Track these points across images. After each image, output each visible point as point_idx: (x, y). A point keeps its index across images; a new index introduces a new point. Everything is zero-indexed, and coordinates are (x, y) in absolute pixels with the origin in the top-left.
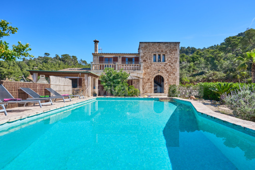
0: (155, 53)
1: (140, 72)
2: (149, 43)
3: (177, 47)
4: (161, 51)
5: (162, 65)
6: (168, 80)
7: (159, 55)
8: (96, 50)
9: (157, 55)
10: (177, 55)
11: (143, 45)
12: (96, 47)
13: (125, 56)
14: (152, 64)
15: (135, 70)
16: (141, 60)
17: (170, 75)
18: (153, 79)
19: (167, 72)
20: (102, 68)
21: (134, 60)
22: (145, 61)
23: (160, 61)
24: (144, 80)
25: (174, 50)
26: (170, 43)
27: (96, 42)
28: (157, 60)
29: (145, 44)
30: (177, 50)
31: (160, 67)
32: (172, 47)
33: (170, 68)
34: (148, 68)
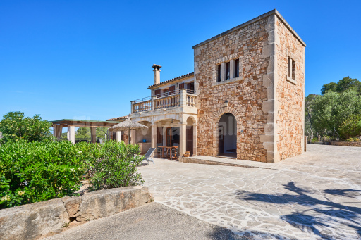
0: (218, 62)
1: (179, 110)
3: (268, 26)
4: (229, 53)
5: (233, 88)
7: (227, 65)
9: (223, 66)
10: (269, 50)
11: (199, 51)
12: (155, 76)
13: (183, 82)
14: (213, 89)
15: (174, 106)
18: (215, 124)
19: (244, 103)
22: (202, 84)
25: (259, 39)
26: (250, 23)
28: (223, 77)
30: (267, 35)
31: (229, 93)
32: (255, 32)
33: (250, 91)
34: (206, 100)
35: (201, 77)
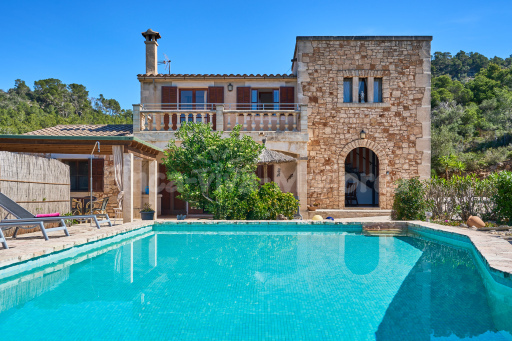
0: (347, 75)
1: (299, 137)
2: (328, 38)
3: (423, 52)
4: (367, 67)
5: (374, 115)
6: (392, 163)
7: (364, 81)
8: (150, 65)
9: (356, 80)
10: (424, 79)
11: (309, 47)
12: (150, 54)
13: (247, 84)
14: (338, 111)
15: (282, 129)
16: (300, 96)
17: (400, 148)
18: (342, 162)
19: (391, 137)
20: (170, 125)
21: (277, 96)
22: (314, 99)
23: (366, 100)
24: (312, 164)
25: (411, 63)
26: (400, 39)
27: (151, 37)
28: (355, 97)
29: (315, 44)
30: (421, 62)
31: (367, 120)
32: (405, 53)
33: (399, 123)
34: (325, 125)
35: (313, 89)
